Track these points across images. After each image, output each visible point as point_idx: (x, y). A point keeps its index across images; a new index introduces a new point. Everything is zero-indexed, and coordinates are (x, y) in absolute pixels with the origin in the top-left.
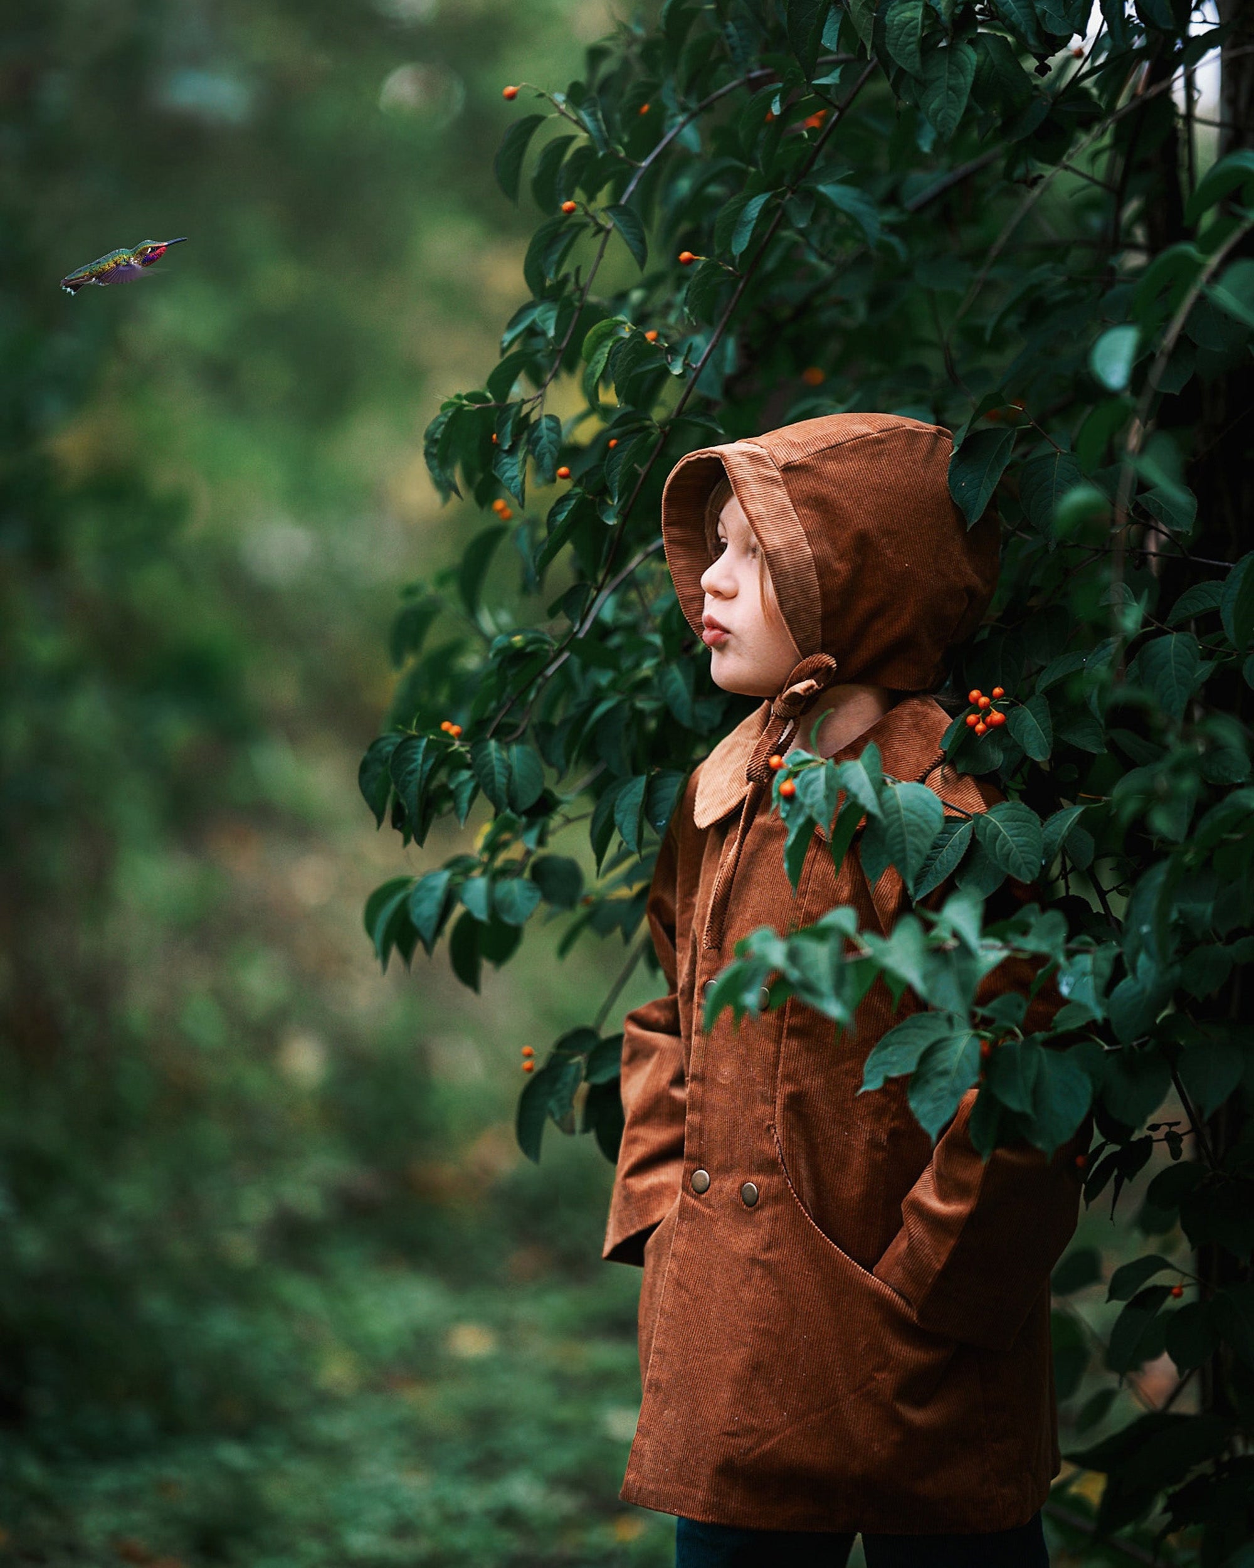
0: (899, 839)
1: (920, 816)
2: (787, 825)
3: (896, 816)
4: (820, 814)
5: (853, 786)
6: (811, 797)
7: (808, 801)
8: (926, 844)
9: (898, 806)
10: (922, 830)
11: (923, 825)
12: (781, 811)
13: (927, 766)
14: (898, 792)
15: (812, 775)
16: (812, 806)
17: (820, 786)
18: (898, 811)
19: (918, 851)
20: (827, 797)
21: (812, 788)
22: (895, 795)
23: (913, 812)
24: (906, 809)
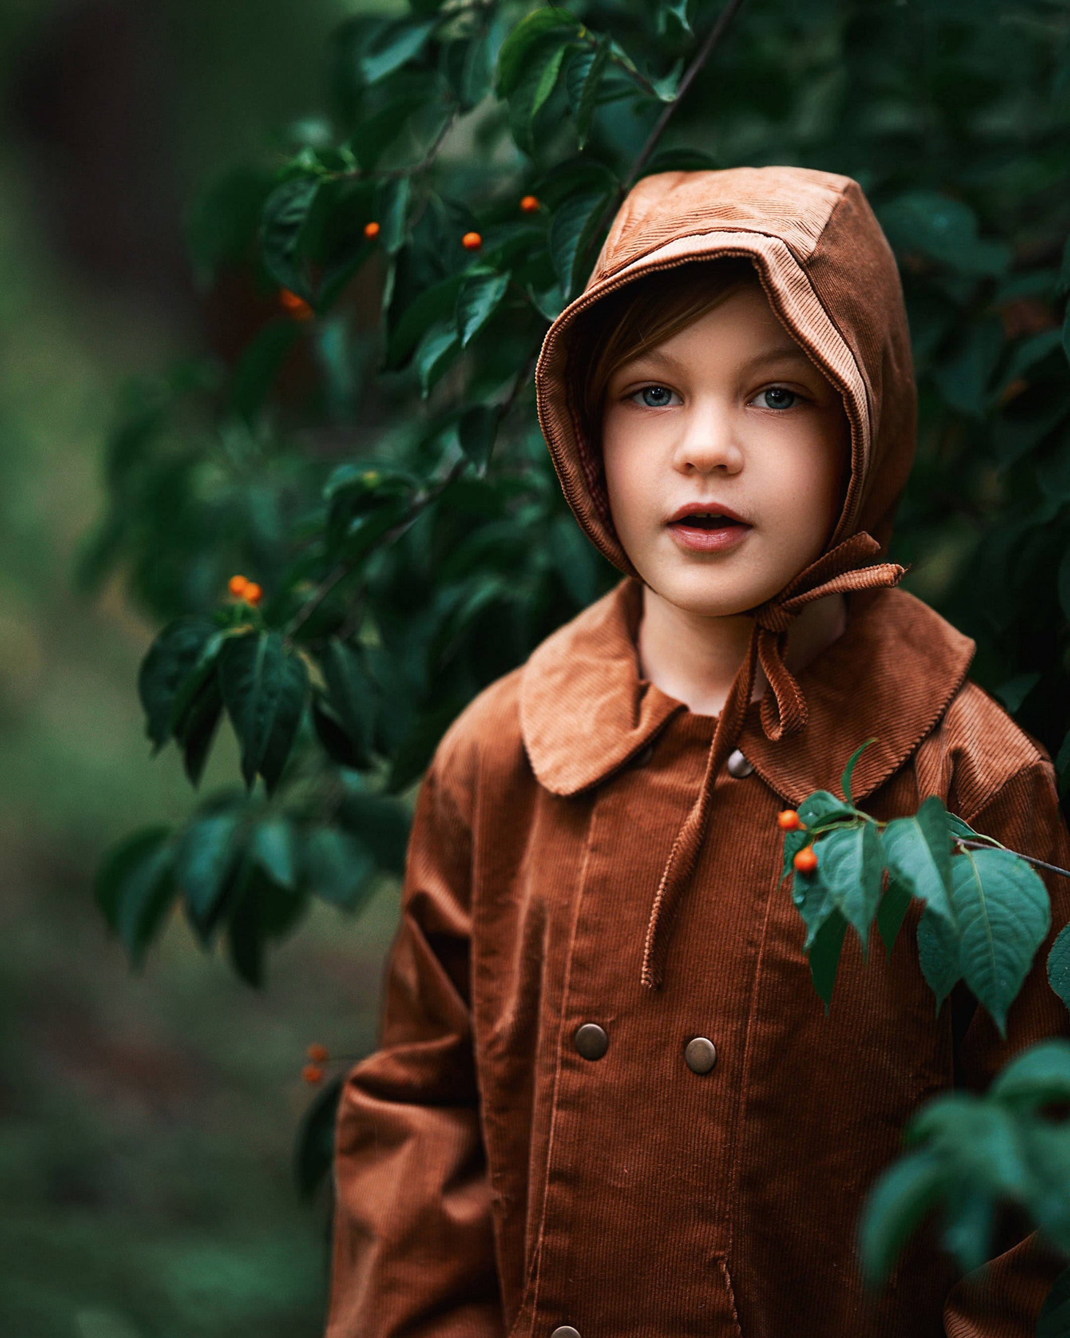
0: (979, 947)
1: (1013, 909)
2: (804, 916)
3: (974, 907)
4: (854, 909)
5: (907, 866)
6: (842, 880)
7: (835, 887)
8: (1024, 958)
9: (977, 890)
10: (1016, 933)
11: (1018, 924)
12: (794, 895)
13: (946, 692)
14: (976, 868)
15: (844, 844)
16: (842, 894)
17: (854, 863)
18: (977, 900)
19: (1011, 967)
20: (864, 880)
21: (842, 865)
22: (971, 873)
23: (1002, 902)
24: (989, 896)
